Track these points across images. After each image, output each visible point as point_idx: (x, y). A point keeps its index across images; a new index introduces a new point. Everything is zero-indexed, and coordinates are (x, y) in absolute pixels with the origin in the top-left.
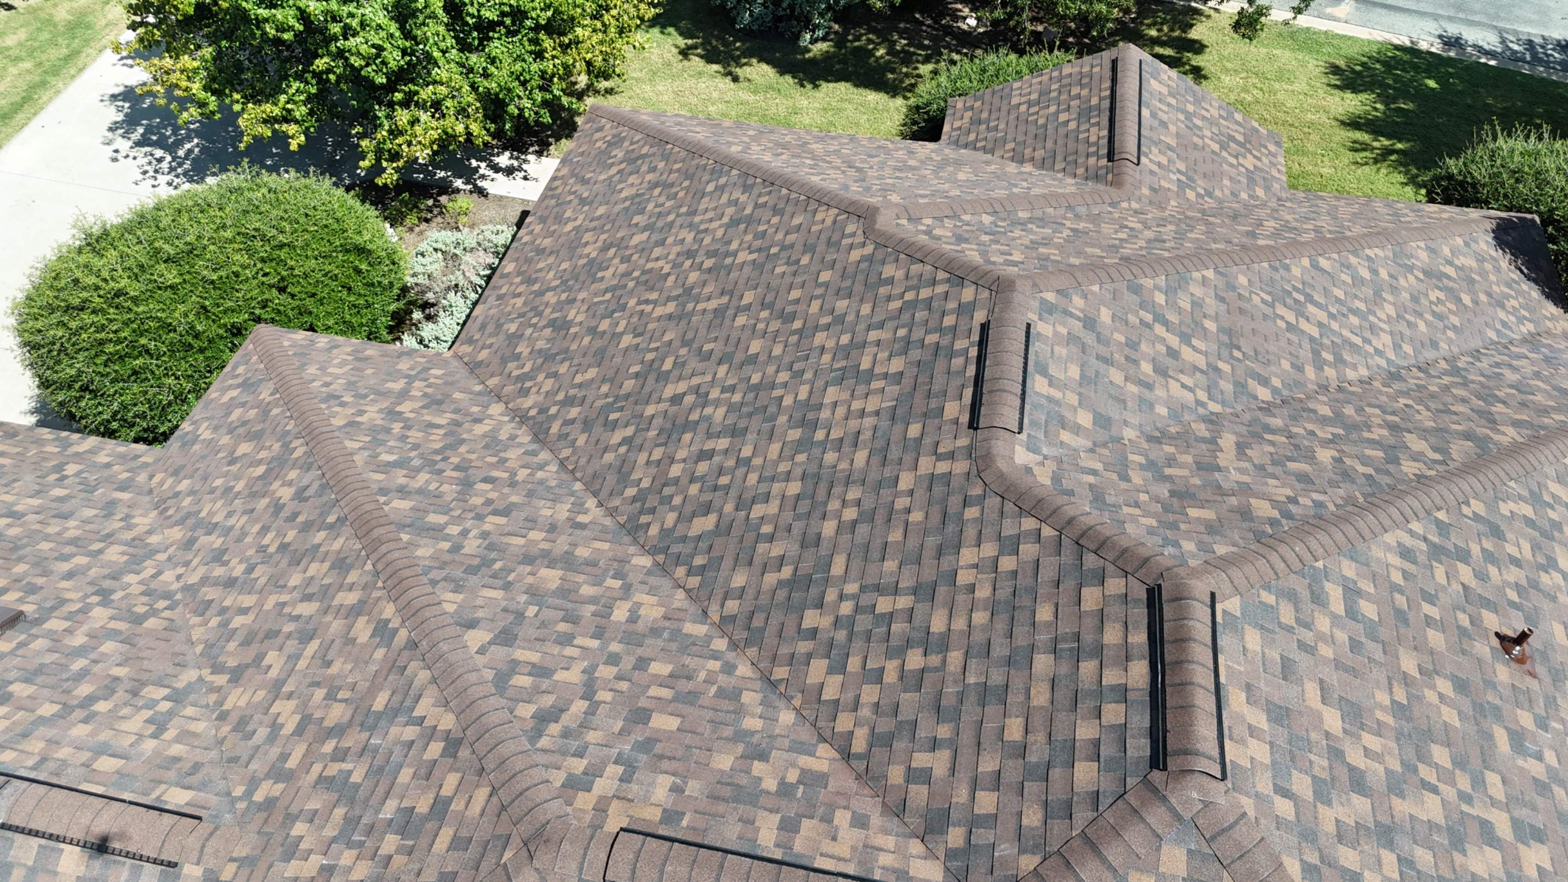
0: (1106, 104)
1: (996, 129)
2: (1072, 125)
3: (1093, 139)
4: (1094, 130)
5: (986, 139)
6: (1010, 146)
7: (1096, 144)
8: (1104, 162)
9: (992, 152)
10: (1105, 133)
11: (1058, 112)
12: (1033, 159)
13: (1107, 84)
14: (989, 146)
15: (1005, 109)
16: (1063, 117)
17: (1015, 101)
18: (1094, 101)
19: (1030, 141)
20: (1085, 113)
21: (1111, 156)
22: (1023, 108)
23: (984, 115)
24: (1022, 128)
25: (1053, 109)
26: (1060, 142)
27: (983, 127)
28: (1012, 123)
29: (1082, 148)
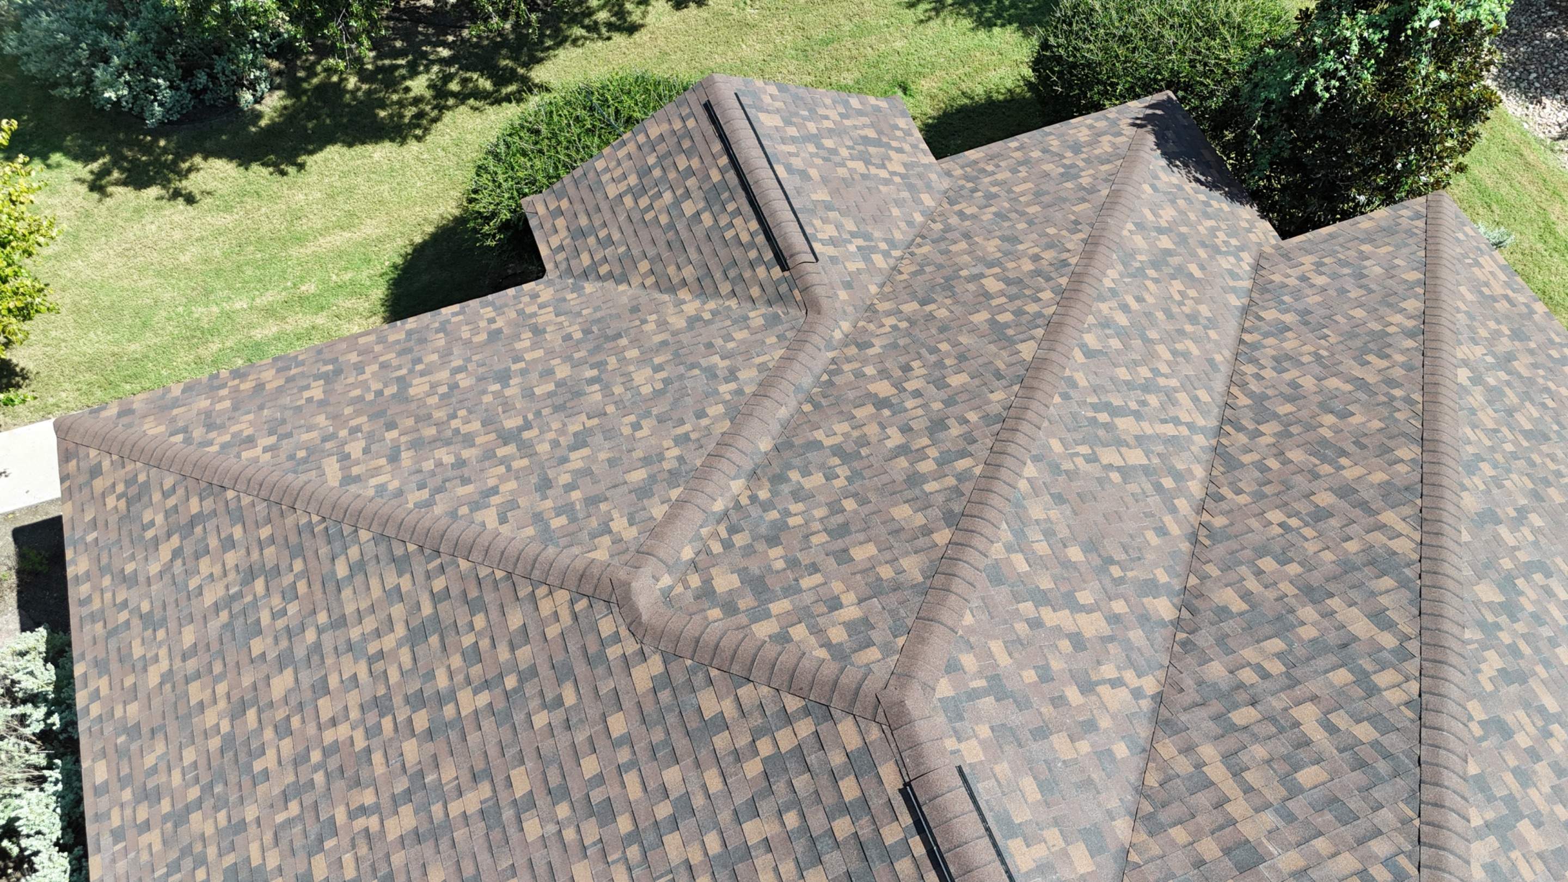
0: (731, 176)
1: (610, 241)
2: (707, 219)
3: (745, 237)
4: (738, 221)
5: (605, 259)
6: (644, 266)
7: (753, 244)
8: (777, 272)
9: (623, 279)
10: (754, 225)
11: (677, 203)
12: (684, 283)
13: (717, 146)
14: (617, 271)
15: (604, 206)
16: (689, 208)
17: (612, 191)
18: (716, 176)
19: (665, 255)
20: (713, 197)
21: (781, 260)
22: (628, 201)
23: (583, 221)
24: (644, 234)
25: (668, 197)
26: (706, 249)
27: (591, 240)
28: (628, 230)
29: (737, 253)
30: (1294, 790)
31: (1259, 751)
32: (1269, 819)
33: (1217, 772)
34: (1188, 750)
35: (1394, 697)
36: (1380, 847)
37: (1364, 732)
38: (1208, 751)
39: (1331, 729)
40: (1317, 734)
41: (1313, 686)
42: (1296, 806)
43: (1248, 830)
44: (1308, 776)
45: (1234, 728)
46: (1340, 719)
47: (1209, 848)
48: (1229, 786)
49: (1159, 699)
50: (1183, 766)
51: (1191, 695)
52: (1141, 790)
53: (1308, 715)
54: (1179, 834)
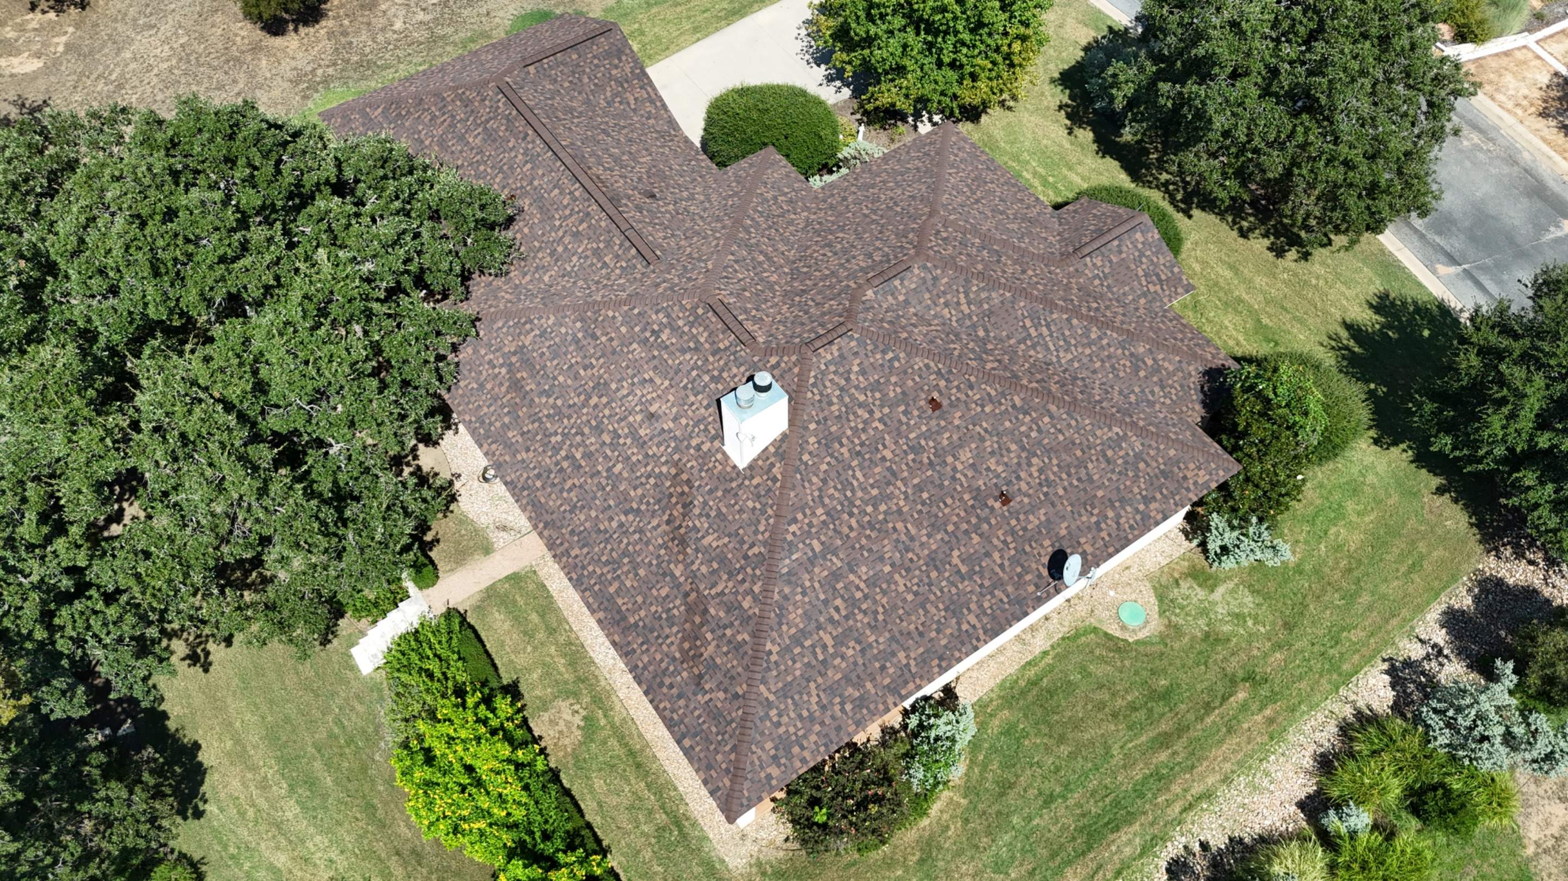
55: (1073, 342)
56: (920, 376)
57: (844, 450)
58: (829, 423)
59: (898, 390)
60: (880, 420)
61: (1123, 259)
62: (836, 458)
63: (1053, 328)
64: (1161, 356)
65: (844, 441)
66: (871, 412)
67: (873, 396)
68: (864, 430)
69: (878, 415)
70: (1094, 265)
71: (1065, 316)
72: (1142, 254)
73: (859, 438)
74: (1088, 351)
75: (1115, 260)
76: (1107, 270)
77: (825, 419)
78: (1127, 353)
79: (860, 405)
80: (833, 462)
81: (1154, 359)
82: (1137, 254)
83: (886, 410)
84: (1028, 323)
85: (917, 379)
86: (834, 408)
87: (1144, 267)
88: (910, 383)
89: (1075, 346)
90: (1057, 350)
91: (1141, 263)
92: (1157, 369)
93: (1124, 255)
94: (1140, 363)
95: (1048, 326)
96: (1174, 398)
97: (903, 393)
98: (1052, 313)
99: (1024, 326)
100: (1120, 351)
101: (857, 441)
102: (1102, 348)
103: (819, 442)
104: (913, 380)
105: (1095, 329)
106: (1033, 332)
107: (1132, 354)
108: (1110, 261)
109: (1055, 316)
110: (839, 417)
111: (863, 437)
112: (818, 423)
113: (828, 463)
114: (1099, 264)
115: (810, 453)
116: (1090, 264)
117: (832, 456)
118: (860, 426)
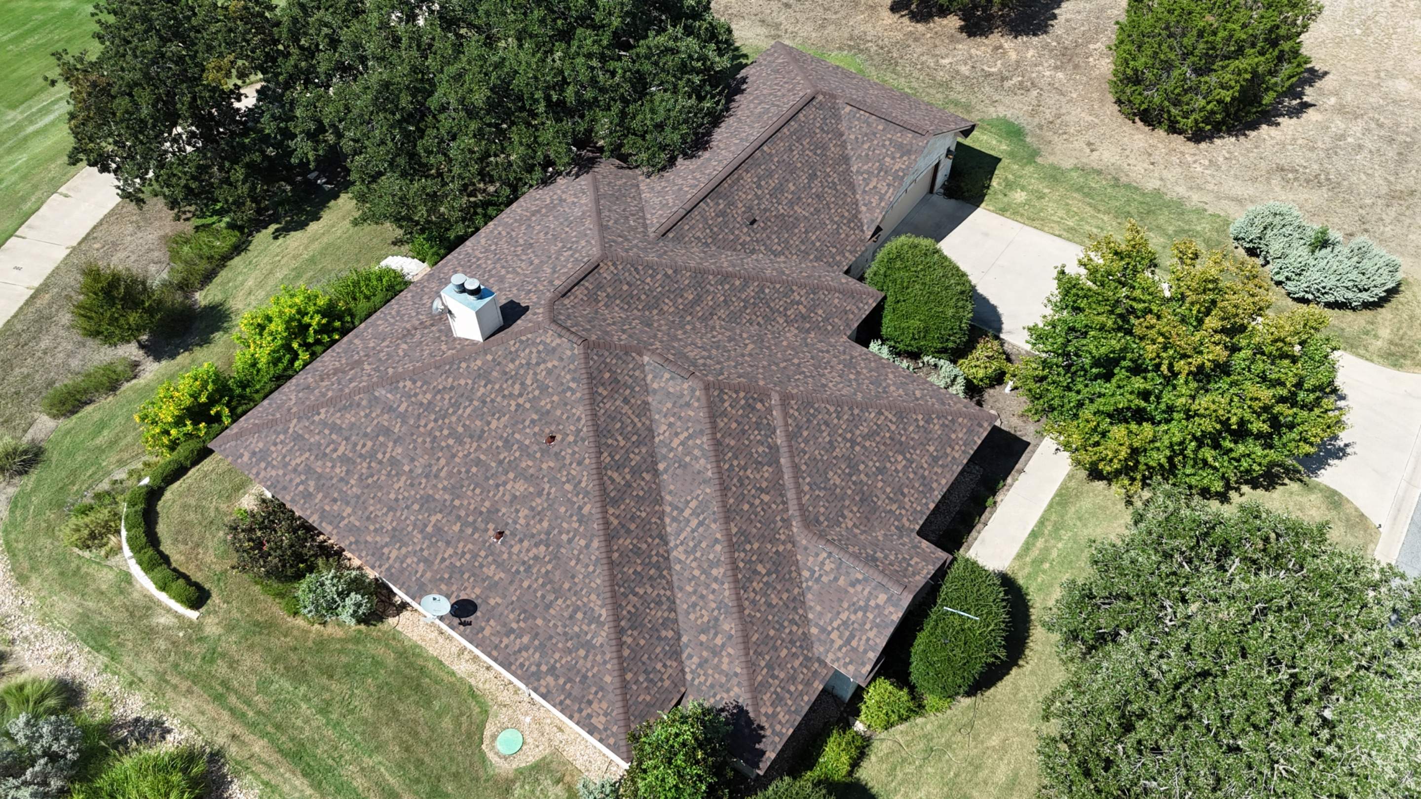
30: (620, 420)
31: (629, 429)
32: (624, 411)
33: (636, 420)
34: (644, 424)
35: (605, 454)
36: (602, 411)
37: (610, 441)
38: (639, 425)
39: (616, 440)
40: (620, 438)
41: (623, 451)
42: (619, 416)
43: (627, 407)
44: (618, 425)
45: (635, 433)
46: (615, 443)
47: (633, 401)
48: (633, 417)
49: (654, 437)
50: (643, 419)
51: (647, 440)
52: (649, 410)
53: (622, 443)
54: (639, 402)
55: (698, 555)
56: (568, 418)
57: (482, 390)
58: (498, 368)
59: (549, 406)
60: (518, 405)
61: (847, 592)
62: (473, 388)
63: (701, 530)
64: (730, 650)
65: (489, 386)
66: (521, 395)
67: (534, 390)
68: (504, 397)
69: (521, 401)
70: (823, 563)
71: (718, 536)
72: (865, 609)
73: (496, 396)
74: (696, 573)
75: (842, 582)
76: (825, 579)
77: (499, 364)
78: (716, 613)
79: (523, 384)
80: (469, 387)
81: (723, 645)
82: (862, 603)
83: (528, 405)
84: (693, 504)
85: (564, 417)
86: (511, 366)
87: (853, 617)
88: (558, 412)
89: (695, 559)
90: (682, 543)
91: (855, 612)
92: (716, 652)
93: (851, 590)
94: (712, 631)
95: (701, 524)
96: (696, 682)
97: (548, 412)
98: (715, 521)
99: (688, 502)
100: (713, 605)
101: (493, 396)
102: (707, 586)
103: (479, 368)
104: (563, 414)
105: (722, 570)
106: (687, 513)
107: (717, 619)
108: (836, 579)
109: (713, 526)
110: (506, 373)
111: (499, 399)
112: (494, 360)
113: (467, 384)
114: (827, 568)
115: (468, 367)
116: (820, 558)
117: (474, 383)
118: (506, 392)
